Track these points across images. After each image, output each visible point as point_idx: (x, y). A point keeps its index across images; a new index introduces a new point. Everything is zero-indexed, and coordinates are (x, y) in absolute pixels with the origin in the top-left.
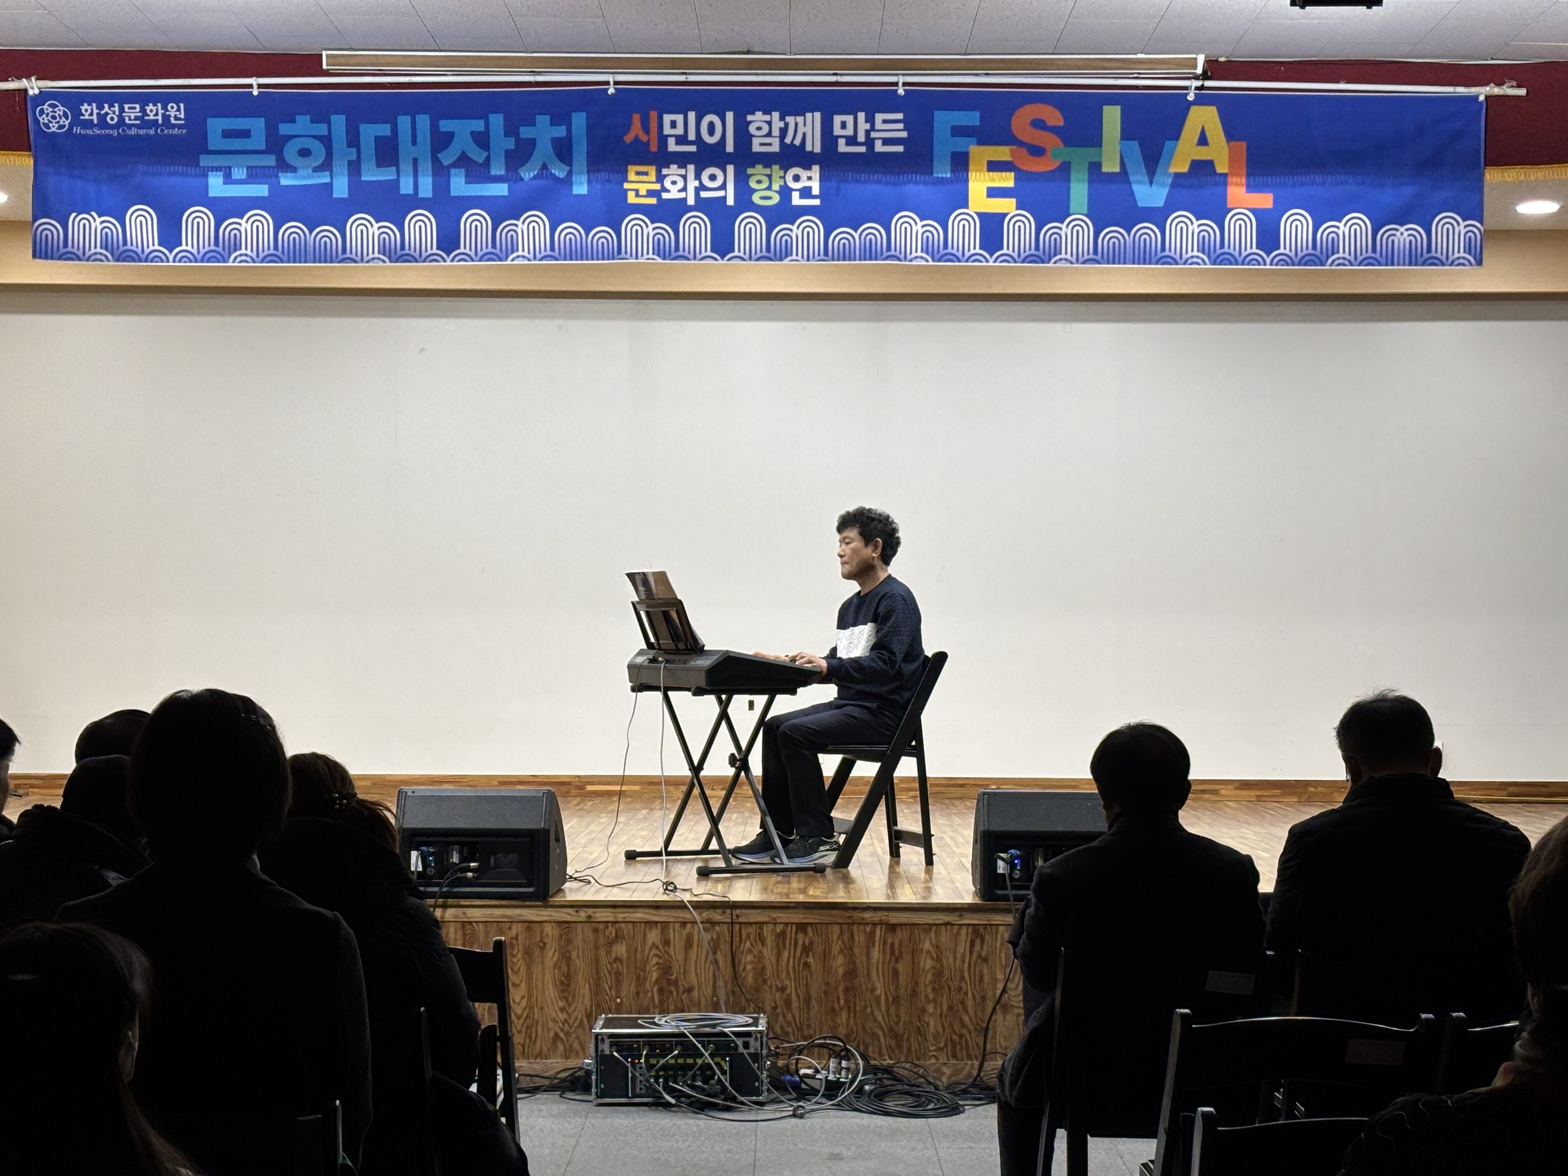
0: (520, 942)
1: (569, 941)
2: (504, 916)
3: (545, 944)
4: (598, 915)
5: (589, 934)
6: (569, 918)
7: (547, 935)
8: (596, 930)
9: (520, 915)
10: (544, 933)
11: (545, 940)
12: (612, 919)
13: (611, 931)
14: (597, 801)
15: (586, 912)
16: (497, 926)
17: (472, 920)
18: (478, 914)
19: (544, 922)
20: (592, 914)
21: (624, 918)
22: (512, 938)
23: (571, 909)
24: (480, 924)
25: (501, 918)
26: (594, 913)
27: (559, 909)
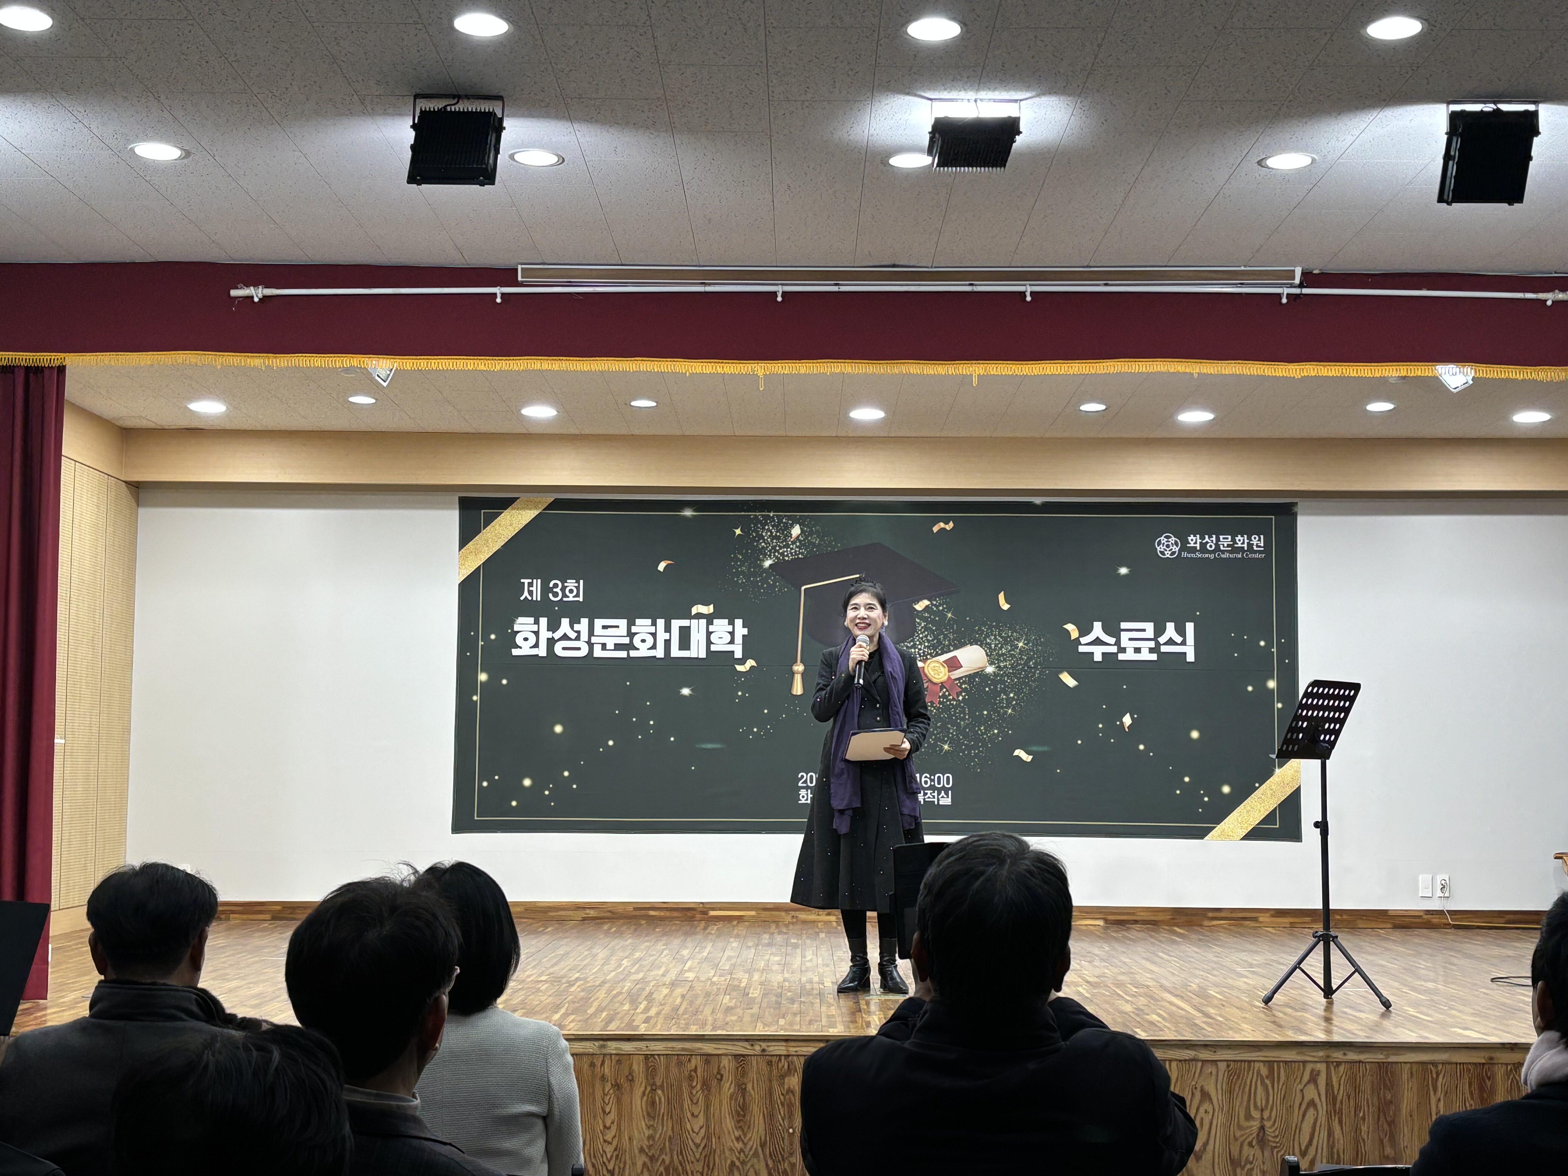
0: (699, 1074)
1: (744, 1074)
2: (683, 1049)
3: (722, 1076)
4: (771, 1049)
5: (764, 1067)
6: (745, 1052)
7: (724, 1067)
8: (770, 1063)
9: (701, 1049)
10: (722, 1065)
11: (722, 1073)
12: (785, 1053)
13: (784, 1063)
14: (720, 925)
15: (761, 1046)
16: (678, 1059)
17: (653, 1053)
18: (660, 1047)
19: (721, 1055)
20: (766, 1048)
21: (796, 1051)
22: (691, 1071)
23: (747, 1043)
24: (662, 1057)
25: (679, 1051)
26: (768, 1046)
27: (735, 1043)
